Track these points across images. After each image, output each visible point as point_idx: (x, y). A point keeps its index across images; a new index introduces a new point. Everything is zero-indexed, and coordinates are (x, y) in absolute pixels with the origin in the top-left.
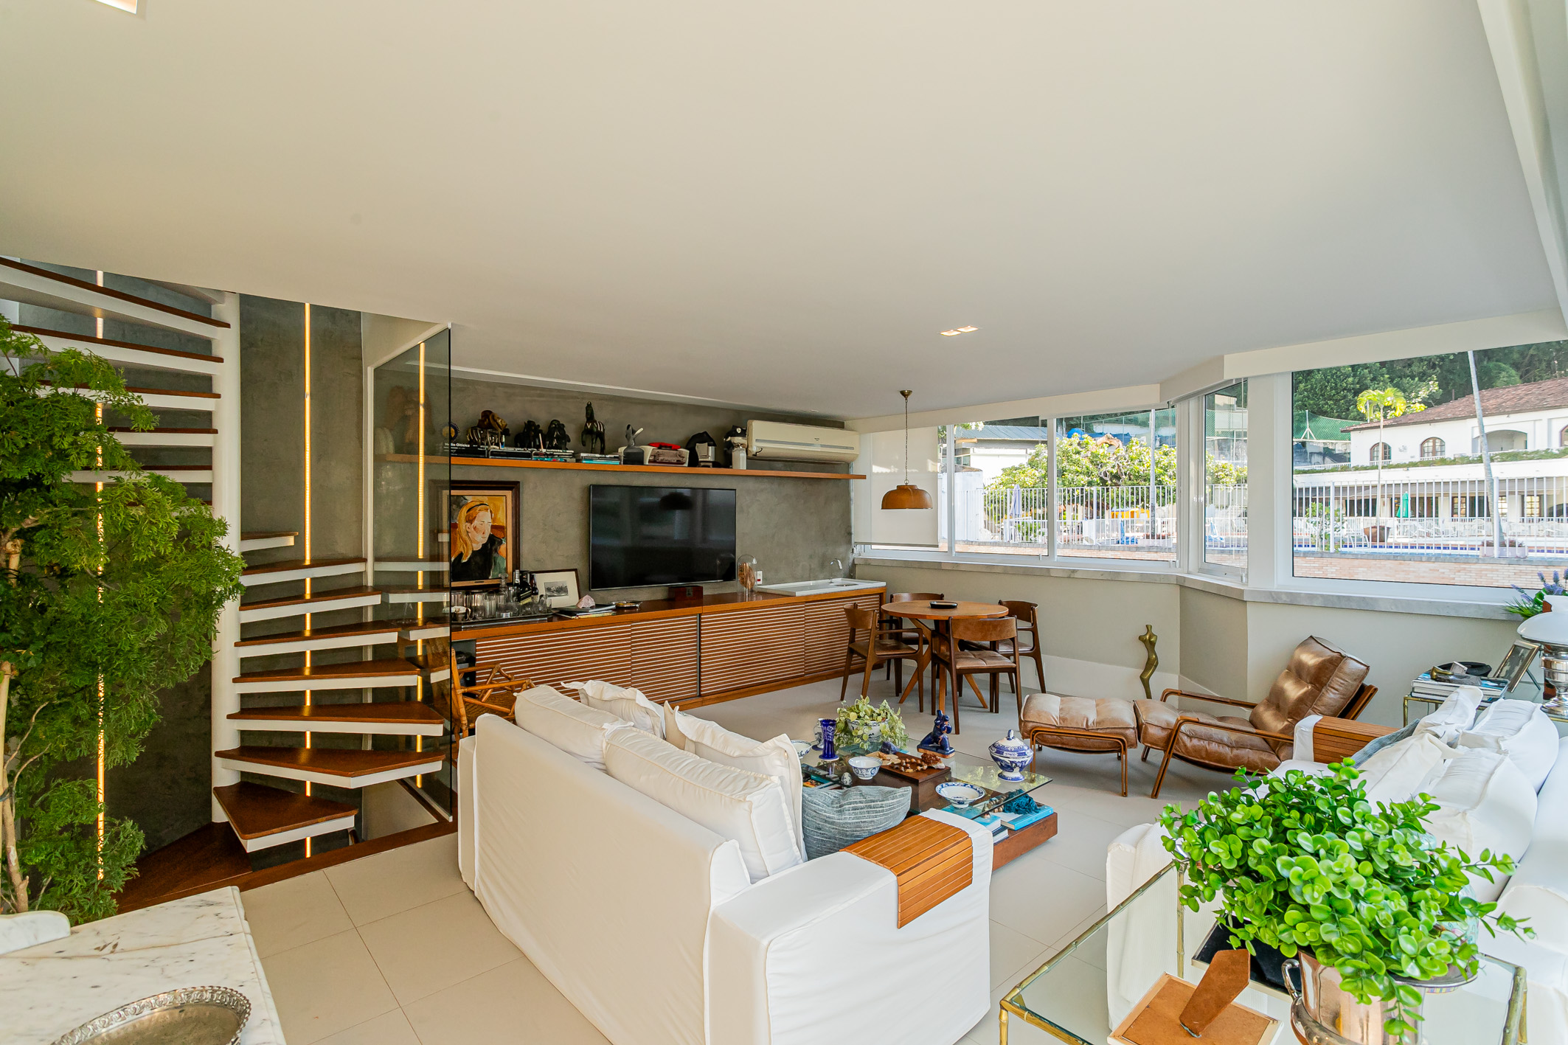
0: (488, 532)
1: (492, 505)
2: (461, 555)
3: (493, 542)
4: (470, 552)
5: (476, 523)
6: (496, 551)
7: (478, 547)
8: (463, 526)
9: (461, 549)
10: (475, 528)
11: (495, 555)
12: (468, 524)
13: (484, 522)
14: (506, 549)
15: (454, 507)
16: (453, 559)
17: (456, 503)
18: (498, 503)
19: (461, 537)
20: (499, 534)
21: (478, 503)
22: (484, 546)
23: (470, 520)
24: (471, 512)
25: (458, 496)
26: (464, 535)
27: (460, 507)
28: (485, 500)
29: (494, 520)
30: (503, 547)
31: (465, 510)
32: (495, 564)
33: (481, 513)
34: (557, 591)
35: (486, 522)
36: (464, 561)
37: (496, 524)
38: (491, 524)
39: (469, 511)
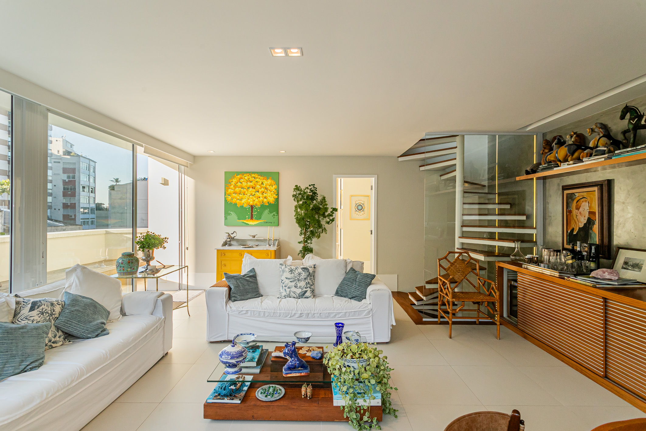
0: (587, 216)
1: (588, 198)
2: (573, 230)
3: (590, 222)
4: (578, 228)
5: (581, 209)
6: (591, 229)
7: (582, 225)
8: (575, 212)
9: (573, 226)
10: (580, 213)
11: (591, 231)
12: (577, 211)
13: (585, 208)
14: (596, 228)
15: (570, 200)
16: (569, 232)
17: (570, 197)
18: (592, 196)
19: (573, 218)
20: (592, 218)
21: (581, 197)
22: (585, 224)
23: (578, 208)
24: (578, 203)
25: (571, 193)
26: (575, 218)
27: (573, 200)
28: (585, 194)
29: (590, 207)
30: (595, 226)
31: (575, 201)
32: (591, 237)
33: (583, 203)
34: (632, 266)
35: (586, 209)
36: (575, 233)
37: (591, 210)
38: (588, 210)
39: (577, 202)
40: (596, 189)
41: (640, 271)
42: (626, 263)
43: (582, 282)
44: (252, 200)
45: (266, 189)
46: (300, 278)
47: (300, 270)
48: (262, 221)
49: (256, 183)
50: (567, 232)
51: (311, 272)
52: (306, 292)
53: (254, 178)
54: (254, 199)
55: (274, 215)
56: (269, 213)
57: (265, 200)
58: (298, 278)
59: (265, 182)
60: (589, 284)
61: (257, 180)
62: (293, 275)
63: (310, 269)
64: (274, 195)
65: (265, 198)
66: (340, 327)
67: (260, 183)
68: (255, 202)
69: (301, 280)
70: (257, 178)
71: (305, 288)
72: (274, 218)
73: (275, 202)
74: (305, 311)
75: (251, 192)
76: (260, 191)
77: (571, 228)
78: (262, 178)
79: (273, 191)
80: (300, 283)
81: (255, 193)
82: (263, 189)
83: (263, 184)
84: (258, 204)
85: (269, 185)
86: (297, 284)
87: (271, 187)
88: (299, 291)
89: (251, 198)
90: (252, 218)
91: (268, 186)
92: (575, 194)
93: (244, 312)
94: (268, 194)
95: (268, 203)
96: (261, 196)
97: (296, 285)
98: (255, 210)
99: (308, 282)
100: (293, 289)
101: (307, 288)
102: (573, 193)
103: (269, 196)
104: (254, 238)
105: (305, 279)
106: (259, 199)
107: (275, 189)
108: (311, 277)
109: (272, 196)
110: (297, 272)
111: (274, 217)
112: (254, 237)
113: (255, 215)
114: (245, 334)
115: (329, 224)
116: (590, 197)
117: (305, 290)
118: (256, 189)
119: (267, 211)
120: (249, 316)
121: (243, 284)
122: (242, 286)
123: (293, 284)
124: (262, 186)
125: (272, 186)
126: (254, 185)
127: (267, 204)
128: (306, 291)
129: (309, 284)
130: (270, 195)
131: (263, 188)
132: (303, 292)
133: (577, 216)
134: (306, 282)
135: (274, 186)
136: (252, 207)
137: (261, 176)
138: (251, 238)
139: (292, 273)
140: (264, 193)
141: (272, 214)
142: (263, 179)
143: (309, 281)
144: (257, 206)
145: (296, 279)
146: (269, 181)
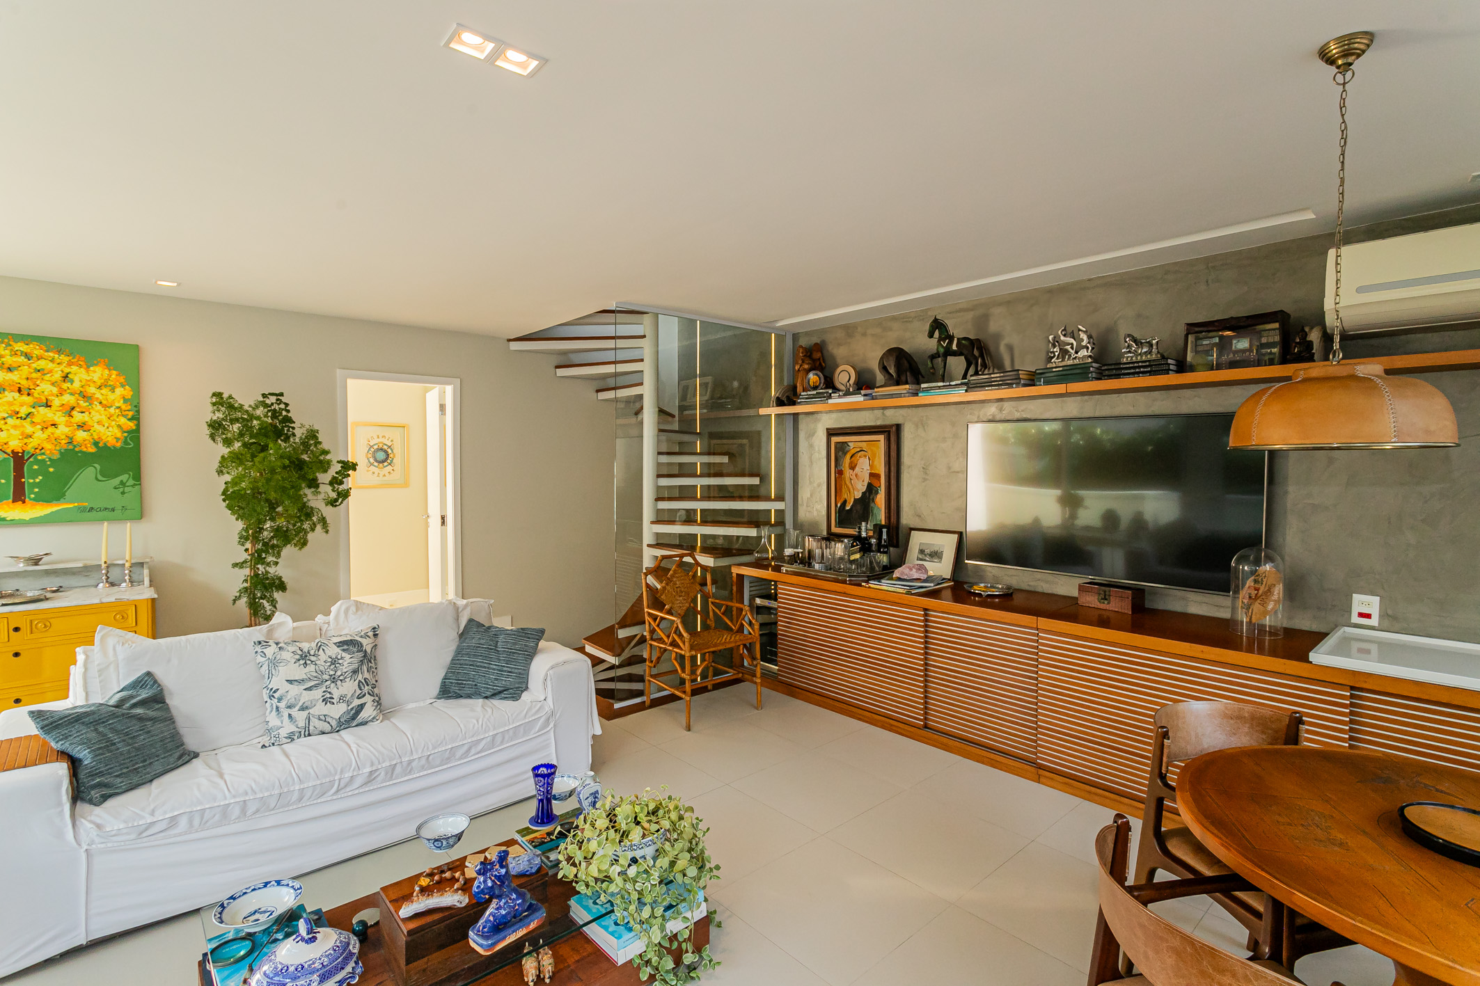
0: (867, 480)
1: (869, 452)
2: (845, 502)
3: (871, 490)
4: (852, 500)
5: (857, 469)
6: (873, 501)
7: (858, 495)
8: (848, 473)
9: (846, 496)
10: (856, 475)
11: (872, 505)
12: (851, 471)
13: (864, 467)
14: (880, 499)
15: (840, 453)
16: (839, 505)
18: (874, 449)
19: (845, 481)
20: (875, 483)
21: (858, 449)
22: (864, 494)
23: (853, 467)
24: (853, 458)
25: (843, 442)
26: (848, 483)
27: (845, 454)
28: (864, 445)
29: (871, 466)
30: (879, 496)
31: (848, 456)
32: (872, 515)
33: (861, 460)
34: (930, 555)
35: (865, 469)
36: (848, 508)
37: (873, 472)
38: (869, 471)
39: (851, 457)
40: (881, 438)
41: (940, 562)
42: (922, 551)
43: (890, 589)
44: (17, 433)
45: (85, 397)
46: (339, 673)
47: (334, 651)
48: (71, 506)
49: (34, 375)
50: (836, 505)
51: (369, 651)
52: (362, 709)
53: (28, 356)
54: (29, 429)
55: (122, 483)
56: (100, 477)
57: (81, 435)
58: (332, 673)
59: (79, 375)
60: (901, 591)
61: (42, 364)
62: (311, 668)
63: (364, 642)
64: (123, 421)
65: (81, 426)
66: (543, 776)
67: (57, 376)
68: (33, 444)
69: (341, 678)
70: (39, 358)
71: (359, 698)
72: (123, 493)
73: (126, 442)
74: (384, 762)
75: (10, 404)
76: (56, 402)
77: (842, 500)
78: (65, 359)
79: (117, 405)
80: (340, 687)
81: (33, 410)
82: (68, 399)
83: (72, 382)
84: (48, 446)
85: (99, 384)
86: (330, 693)
87: (104, 391)
88: (338, 711)
89: (15, 427)
90: (19, 495)
91: (92, 390)
92: (849, 444)
93: (163, 825)
94: (97, 415)
95: (96, 444)
96: (60, 418)
97: (328, 695)
98: (36, 467)
99: (365, 680)
100: (320, 709)
101: (364, 695)
102: (846, 442)
103: (99, 423)
104: (36, 564)
105: (355, 672)
106: (51, 429)
107: (125, 401)
108: (370, 665)
109: (113, 423)
110: (323, 657)
111: (121, 490)
112: (36, 561)
113: (35, 485)
114: (245, 893)
115: (336, 506)
116: (872, 450)
117: (357, 702)
118: (36, 395)
119: (90, 473)
120: (186, 833)
121: (127, 734)
122: (124, 741)
123: (318, 694)
124: (65, 386)
125: (113, 390)
126: (24, 382)
127: (92, 450)
128: (362, 706)
129: (368, 685)
130: (104, 418)
131: (72, 394)
132: (353, 712)
133: (851, 479)
134: (357, 681)
135: (119, 391)
136: (19, 460)
137: (59, 352)
138: (21, 566)
139: (308, 662)
140: (74, 413)
141: (116, 481)
142: (70, 364)
143: (367, 675)
144: (43, 454)
145: (327, 677)
146: (98, 373)
